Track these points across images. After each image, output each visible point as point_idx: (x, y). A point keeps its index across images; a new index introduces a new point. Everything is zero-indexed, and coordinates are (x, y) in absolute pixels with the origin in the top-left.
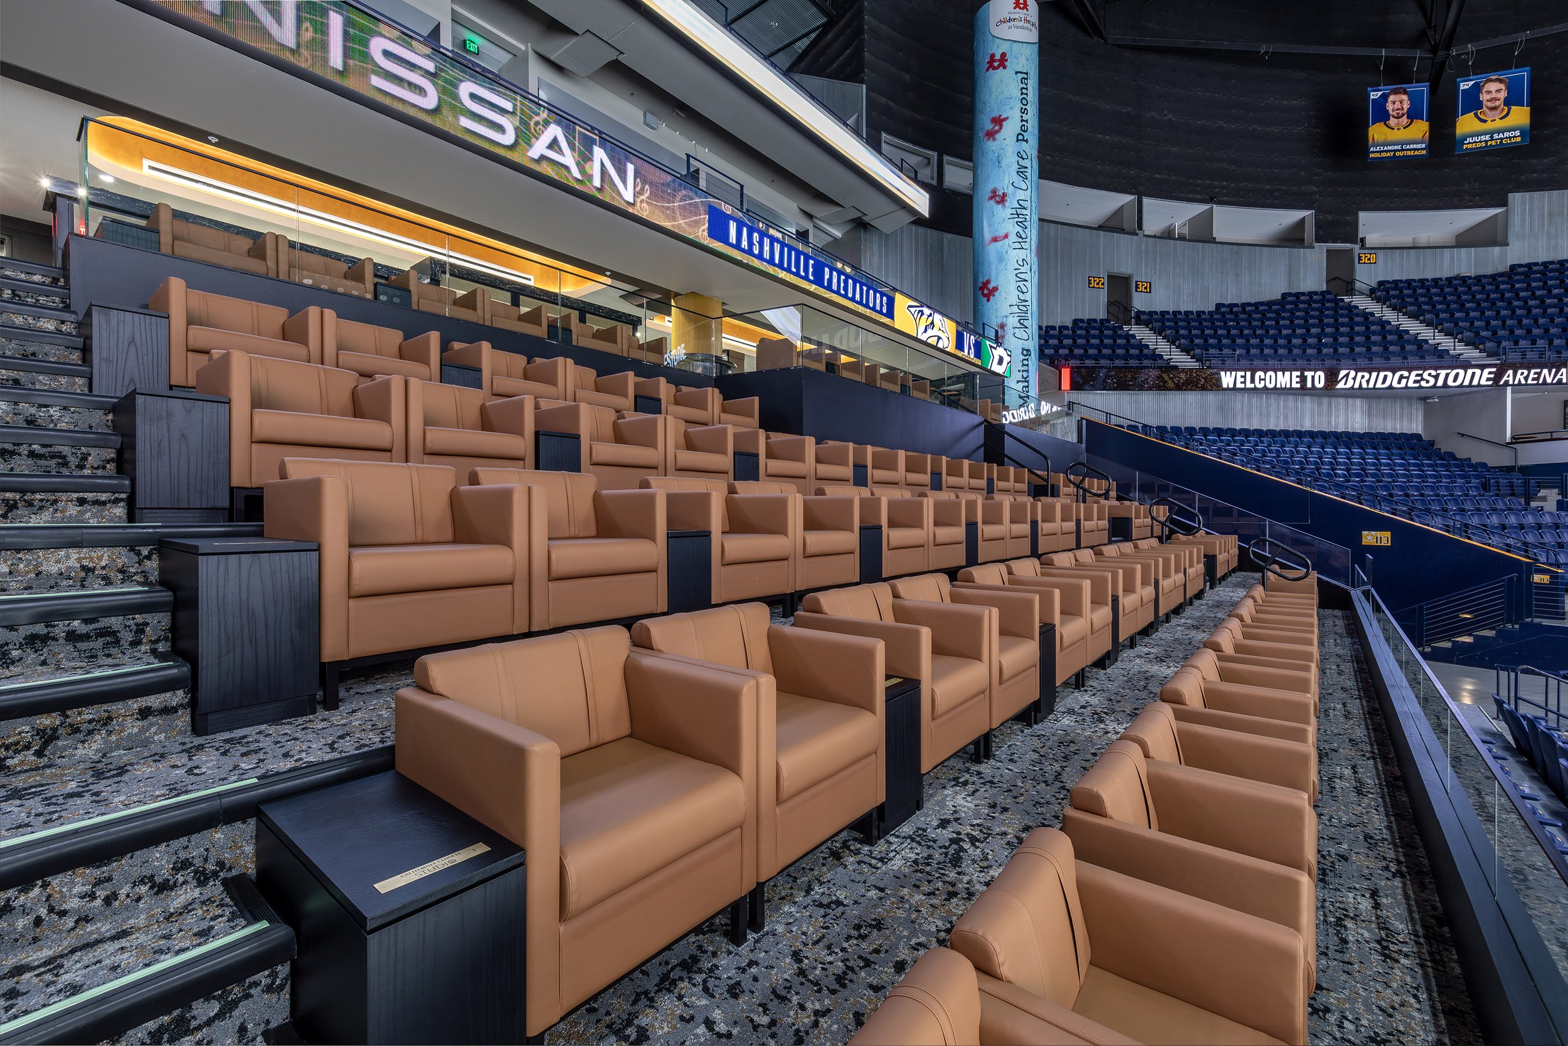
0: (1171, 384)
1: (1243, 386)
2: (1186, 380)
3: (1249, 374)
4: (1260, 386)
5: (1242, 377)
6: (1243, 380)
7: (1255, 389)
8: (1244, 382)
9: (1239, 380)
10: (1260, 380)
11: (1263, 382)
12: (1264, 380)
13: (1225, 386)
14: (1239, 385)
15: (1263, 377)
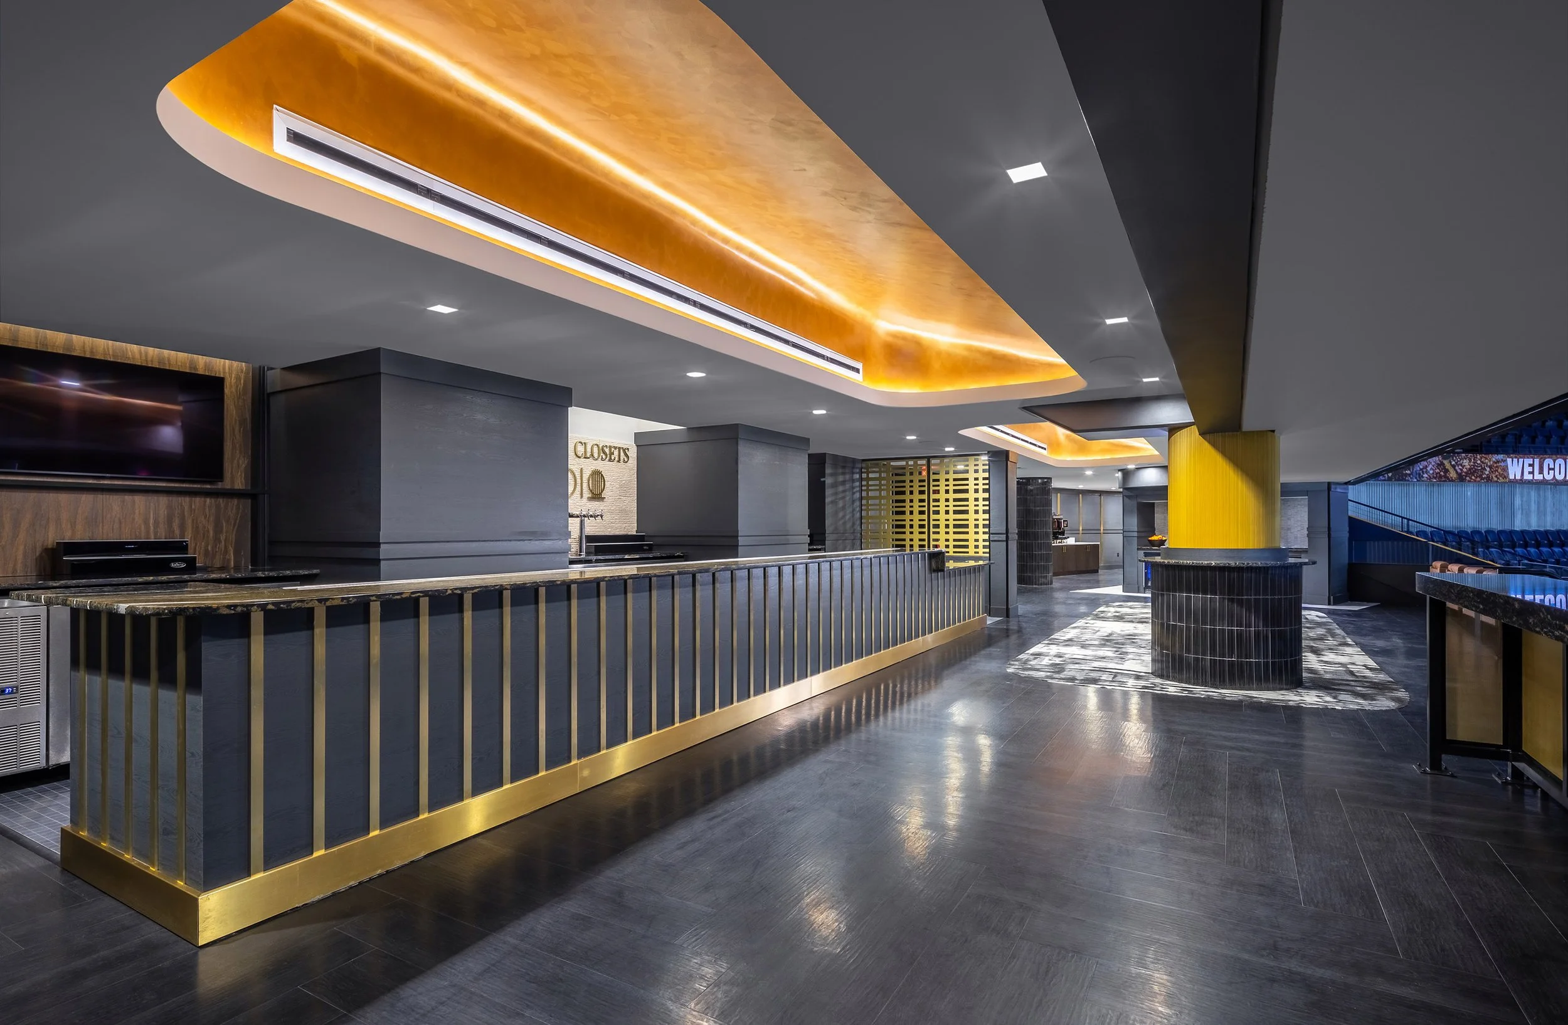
0: (1453, 474)
1: (1530, 477)
2: (1470, 469)
3: (1537, 461)
4: (1549, 477)
5: (1530, 465)
6: (1531, 469)
7: (1544, 482)
8: (1532, 473)
9: (1527, 469)
10: (1550, 469)
11: (1551, 472)
12: (1553, 469)
13: (1512, 477)
14: (1528, 477)
15: (1552, 466)
